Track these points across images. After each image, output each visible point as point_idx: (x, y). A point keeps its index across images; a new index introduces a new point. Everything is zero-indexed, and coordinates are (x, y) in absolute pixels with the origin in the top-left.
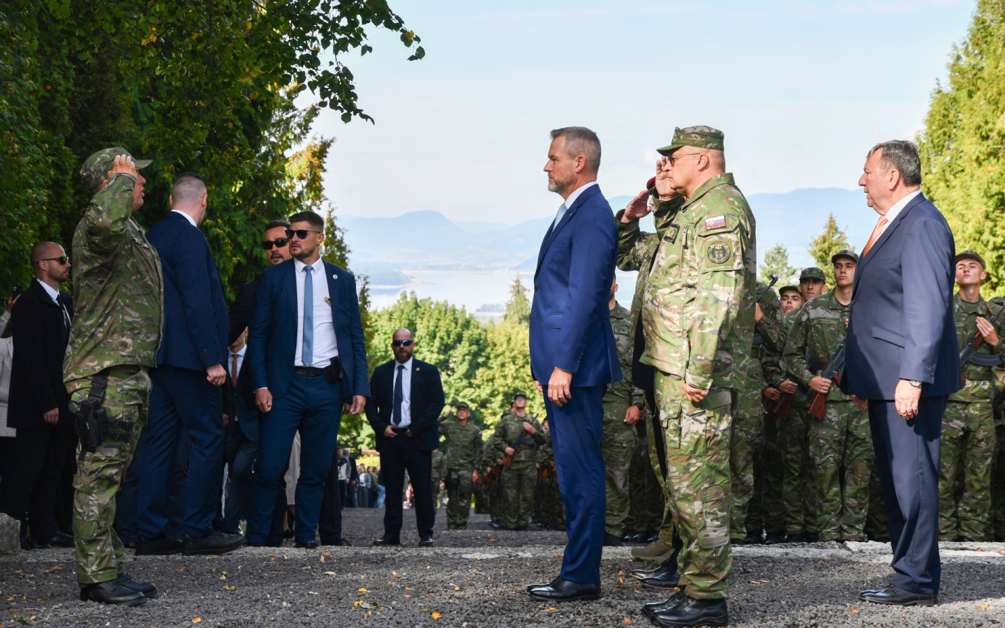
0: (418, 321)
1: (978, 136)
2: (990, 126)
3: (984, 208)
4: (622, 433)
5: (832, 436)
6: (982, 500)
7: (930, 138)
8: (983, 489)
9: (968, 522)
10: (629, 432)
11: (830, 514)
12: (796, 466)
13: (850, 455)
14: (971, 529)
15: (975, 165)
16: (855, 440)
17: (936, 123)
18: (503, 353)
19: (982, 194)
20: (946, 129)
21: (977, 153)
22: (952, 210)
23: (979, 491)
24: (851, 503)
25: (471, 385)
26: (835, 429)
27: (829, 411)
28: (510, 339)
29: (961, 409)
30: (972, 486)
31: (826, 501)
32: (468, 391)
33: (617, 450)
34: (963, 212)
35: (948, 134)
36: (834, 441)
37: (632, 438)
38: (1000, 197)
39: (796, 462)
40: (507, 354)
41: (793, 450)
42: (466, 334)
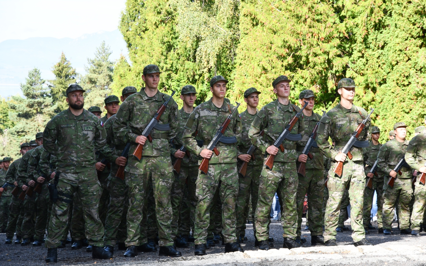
1: (156, 12)
2: (161, 6)
3: (161, 49)
4: (92, 186)
5: (210, 184)
6: (293, 216)
7: (128, 12)
8: (294, 210)
9: (289, 229)
10: (97, 185)
11: (202, 229)
12: (177, 201)
13: (224, 195)
14: (290, 233)
15: (154, 27)
16: (226, 186)
17: (132, 5)
19: (160, 42)
20: (137, 8)
21: (155, 21)
22: (144, 50)
23: (292, 211)
24: (227, 222)
26: (212, 179)
27: (210, 169)
29: (281, 166)
30: (288, 209)
31: (201, 221)
33: (90, 197)
34: (150, 52)
35: (138, 10)
36: (211, 186)
37: (99, 189)
38: (169, 43)
39: (178, 199)
41: (177, 191)
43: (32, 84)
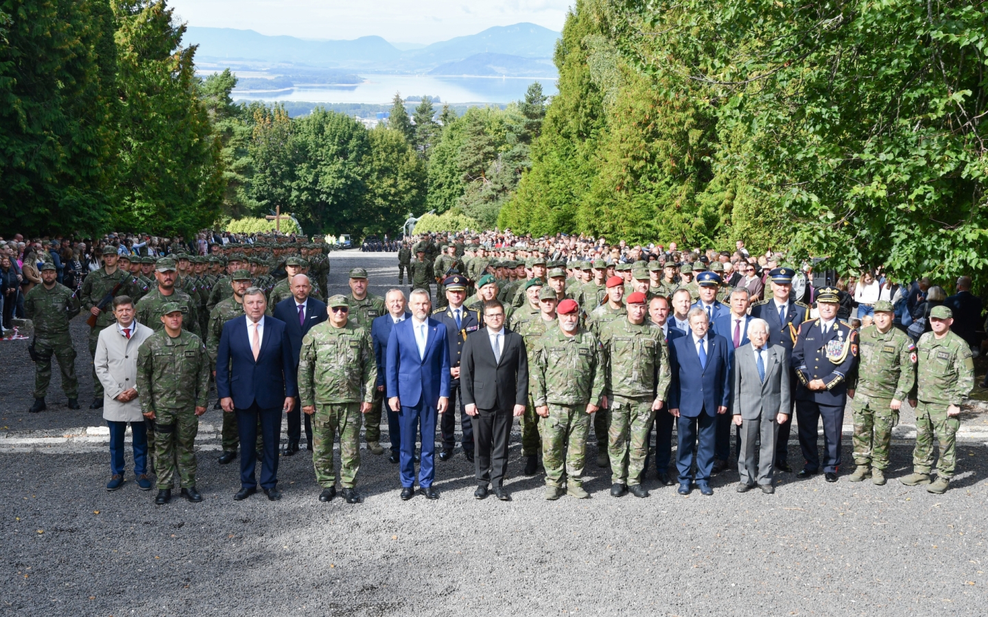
0: (325, 125)
18: (378, 145)
25: (358, 165)
28: (382, 136)
32: (357, 169)
40: (381, 146)
42: (355, 133)
43: (531, 100)
